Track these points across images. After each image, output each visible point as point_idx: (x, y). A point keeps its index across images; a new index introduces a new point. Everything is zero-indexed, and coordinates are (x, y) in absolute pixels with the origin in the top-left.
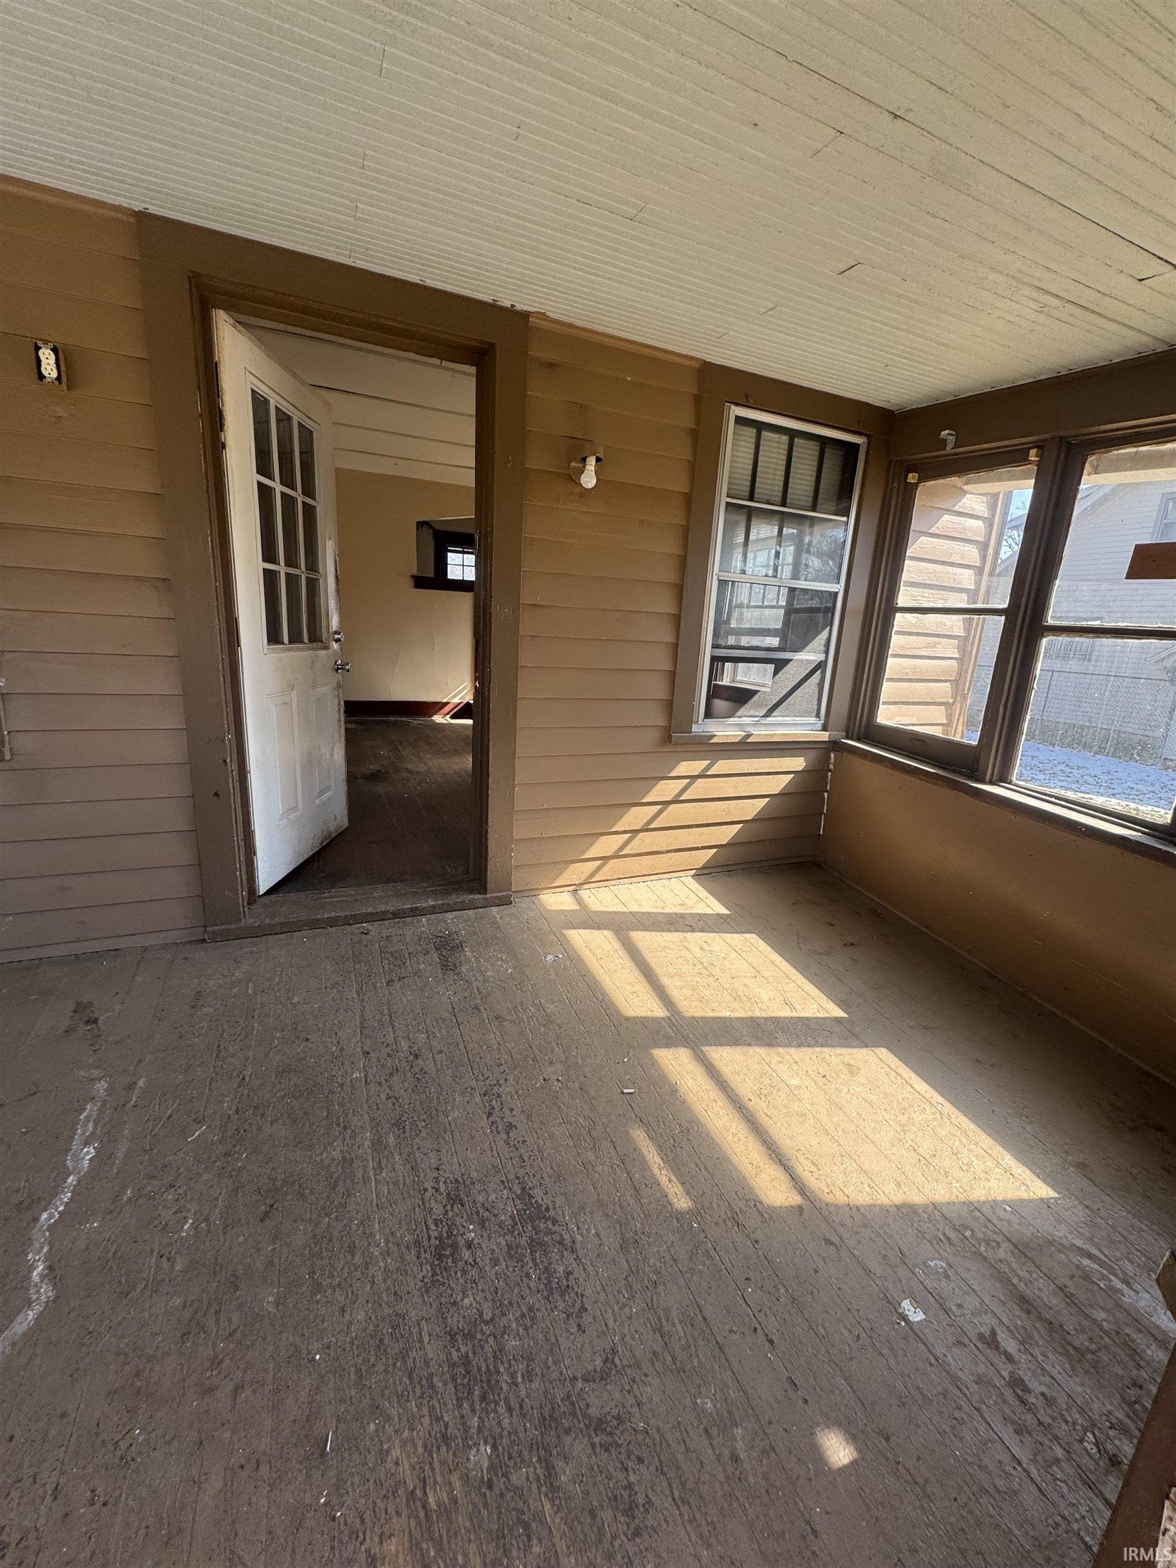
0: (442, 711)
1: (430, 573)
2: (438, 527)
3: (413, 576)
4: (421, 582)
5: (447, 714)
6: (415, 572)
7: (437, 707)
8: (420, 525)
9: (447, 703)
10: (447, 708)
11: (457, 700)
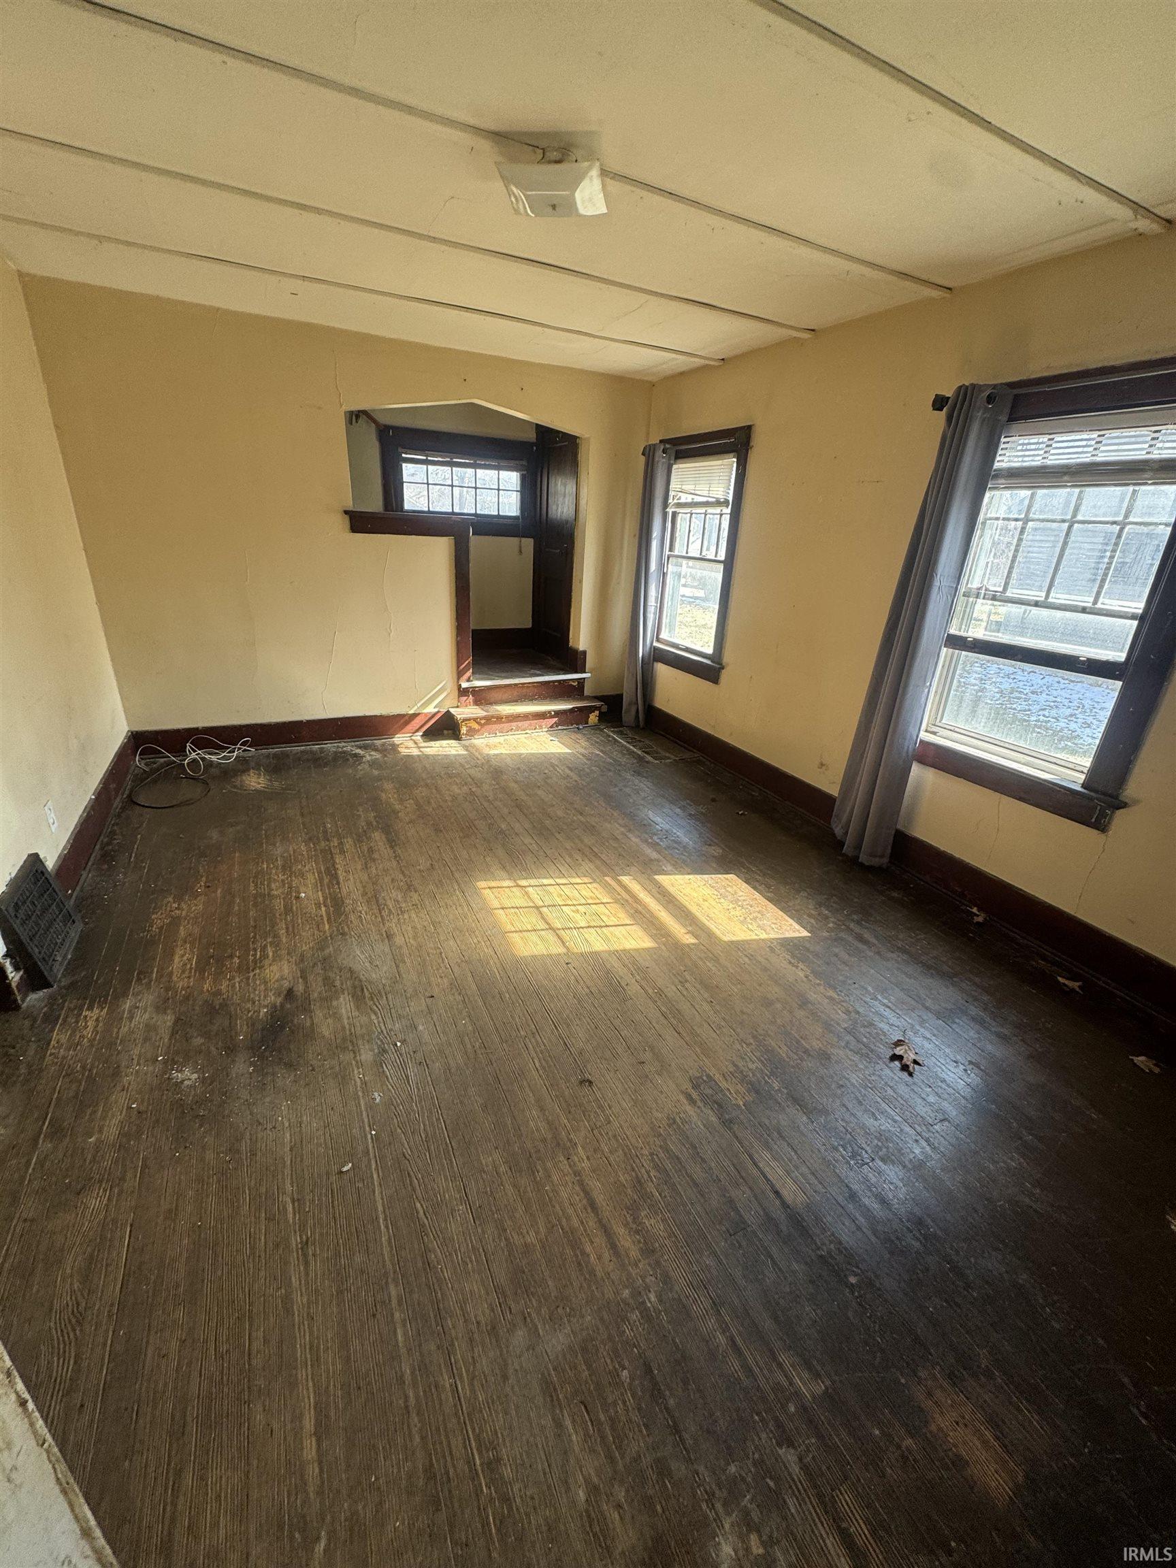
0: (410, 727)
1: (375, 504)
2: (385, 420)
3: (346, 512)
4: (360, 522)
5: (417, 731)
6: (350, 505)
7: (400, 722)
8: (355, 417)
9: (415, 715)
10: (416, 723)
11: (431, 709)
